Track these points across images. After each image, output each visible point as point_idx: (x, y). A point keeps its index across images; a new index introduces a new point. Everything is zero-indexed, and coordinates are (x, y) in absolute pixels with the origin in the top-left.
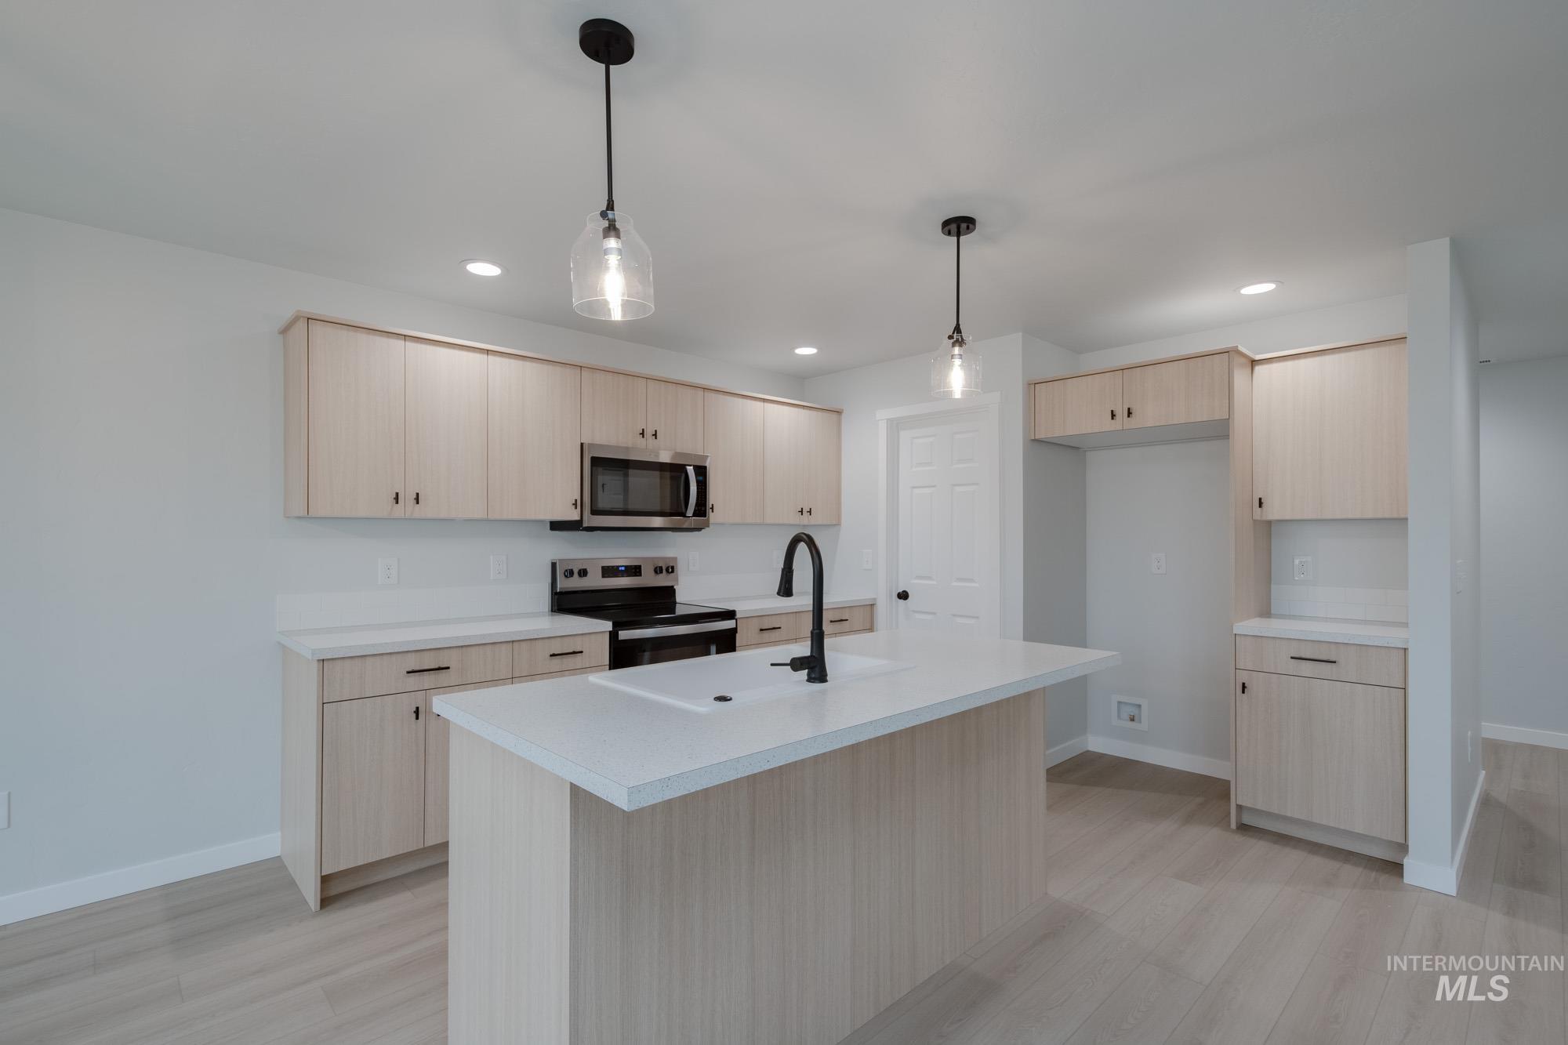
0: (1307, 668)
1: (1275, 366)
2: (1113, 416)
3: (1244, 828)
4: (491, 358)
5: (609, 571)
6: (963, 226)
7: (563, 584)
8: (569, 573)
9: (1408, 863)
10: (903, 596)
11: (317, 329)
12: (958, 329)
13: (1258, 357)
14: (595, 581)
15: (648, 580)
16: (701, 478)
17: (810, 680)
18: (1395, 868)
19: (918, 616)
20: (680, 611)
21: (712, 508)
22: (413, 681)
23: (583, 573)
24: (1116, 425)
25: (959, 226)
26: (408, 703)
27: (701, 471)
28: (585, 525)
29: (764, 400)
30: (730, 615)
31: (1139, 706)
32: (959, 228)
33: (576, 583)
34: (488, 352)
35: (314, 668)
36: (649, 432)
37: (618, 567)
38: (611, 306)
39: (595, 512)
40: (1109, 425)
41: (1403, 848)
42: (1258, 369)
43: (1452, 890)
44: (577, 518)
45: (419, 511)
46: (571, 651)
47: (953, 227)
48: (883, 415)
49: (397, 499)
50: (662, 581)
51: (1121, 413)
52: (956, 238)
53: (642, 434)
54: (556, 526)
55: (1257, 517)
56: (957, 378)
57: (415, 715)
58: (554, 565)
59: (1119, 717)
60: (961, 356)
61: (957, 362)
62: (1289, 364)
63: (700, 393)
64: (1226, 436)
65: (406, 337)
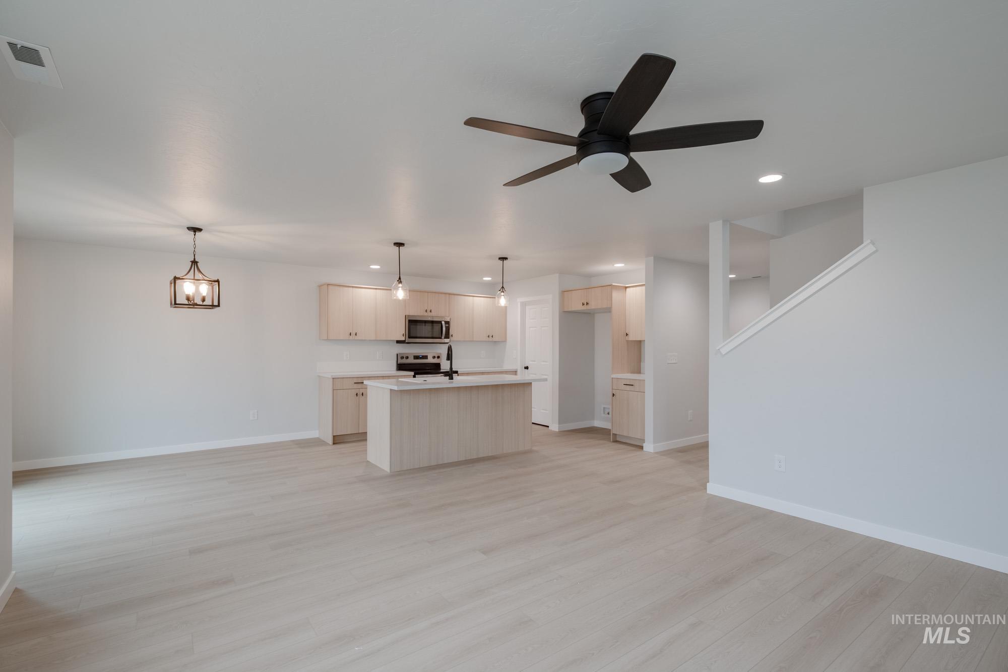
0: (627, 388)
1: (631, 289)
2: (583, 304)
4: (377, 290)
5: (416, 357)
6: (504, 259)
7: (400, 361)
8: (402, 358)
9: (644, 445)
10: (527, 368)
11: (330, 287)
13: (627, 286)
14: (411, 360)
15: (430, 360)
16: (447, 325)
17: (449, 379)
18: (642, 447)
19: (532, 375)
20: (441, 371)
21: (452, 336)
22: (355, 386)
23: (407, 358)
24: (584, 308)
26: (354, 392)
27: (447, 323)
28: (406, 341)
29: (473, 296)
33: (405, 361)
34: (376, 289)
35: (331, 380)
36: (429, 311)
37: (419, 356)
39: (409, 337)
40: (582, 308)
41: (644, 440)
42: (628, 289)
43: (652, 451)
44: (404, 339)
45: (357, 338)
47: (502, 260)
48: (519, 300)
49: (350, 334)
50: (436, 361)
51: (585, 303)
53: (426, 311)
54: (398, 342)
55: (627, 339)
56: (503, 301)
57: (356, 395)
58: (397, 355)
59: (604, 413)
60: (503, 295)
61: (503, 297)
62: (634, 288)
63: (448, 295)
65: (353, 287)
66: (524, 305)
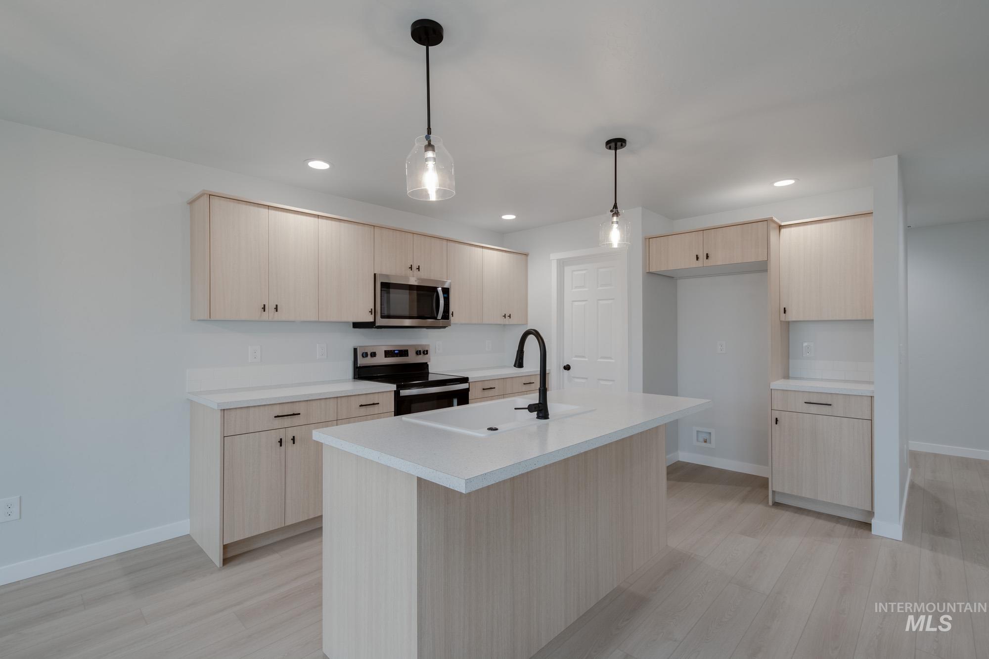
0: (814, 409)
1: (793, 229)
2: (697, 258)
3: (776, 505)
4: (320, 220)
5: (388, 354)
6: (619, 144)
7: (362, 362)
8: (365, 355)
9: (875, 522)
10: (567, 368)
11: (215, 201)
12: (615, 206)
13: (783, 224)
14: (381, 360)
15: (413, 359)
16: (446, 296)
17: (539, 417)
18: (867, 526)
19: (576, 380)
20: (431, 378)
21: (452, 314)
22: (278, 423)
23: (373, 355)
24: (699, 264)
25: (616, 143)
26: (275, 437)
27: (446, 291)
28: (377, 324)
29: (483, 247)
30: (465, 380)
31: (710, 433)
32: (616, 145)
33: (369, 361)
34: (318, 216)
35: (219, 415)
36: (414, 267)
37: (395, 351)
38: (430, 192)
39: (383, 317)
40: (695, 264)
41: (871, 514)
42: (783, 230)
43: (900, 538)
44: (372, 320)
45: (278, 316)
46: (372, 403)
47: (613, 145)
48: (555, 257)
49: (264, 308)
50: (420, 359)
51: (702, 257)
52: (614, 151)
53: (411, 268)
54: (356, 325)
55: (783, 319)
56: (615, 236)
57: (279, 443)
58: (355, 350)
59: (698, 440)
60: (617, 222)
61: (615, 226)
62: (801, 228)
63: (445, 242)
64: (766, 271)
65: (269, 207)
66: (562, 264)
